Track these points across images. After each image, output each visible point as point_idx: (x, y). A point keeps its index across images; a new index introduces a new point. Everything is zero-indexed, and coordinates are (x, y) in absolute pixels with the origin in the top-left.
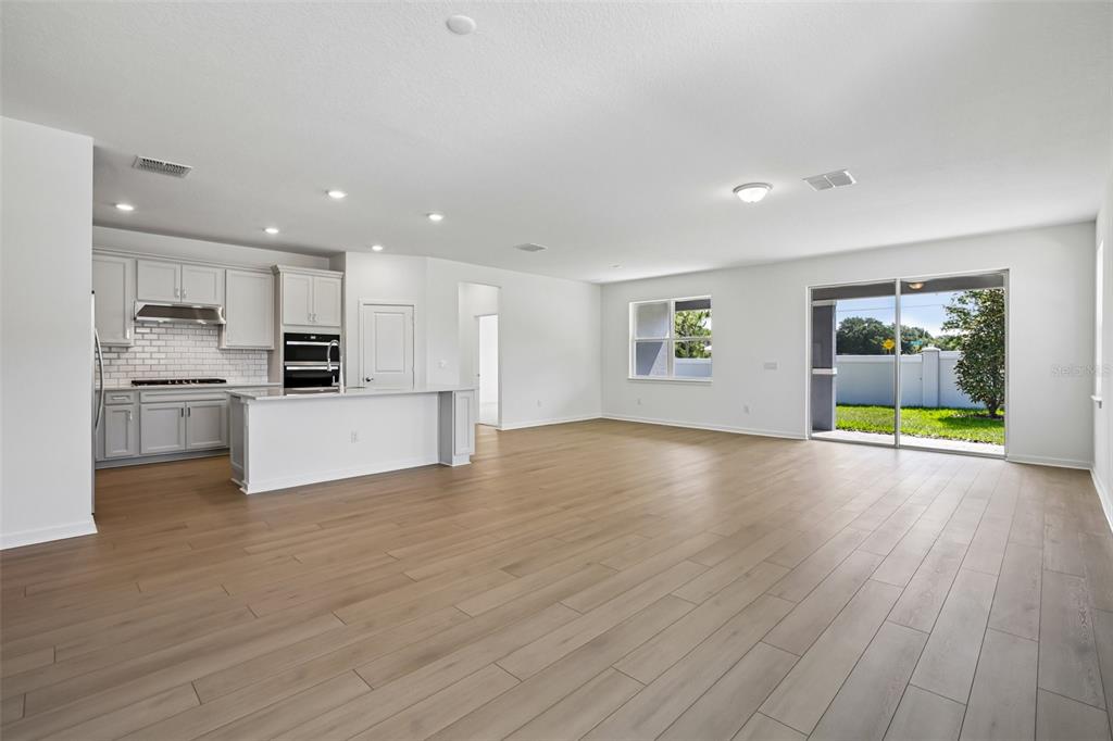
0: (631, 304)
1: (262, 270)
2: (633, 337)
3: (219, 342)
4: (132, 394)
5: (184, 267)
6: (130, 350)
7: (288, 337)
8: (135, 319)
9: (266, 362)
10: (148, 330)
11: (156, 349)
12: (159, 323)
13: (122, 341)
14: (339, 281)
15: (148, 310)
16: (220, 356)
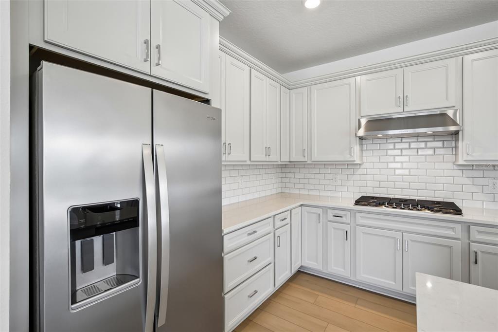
3: (457, 154)
5: (407, 70)
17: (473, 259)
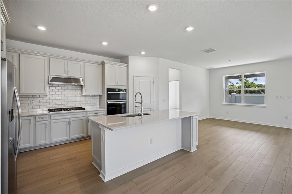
0: (223, 76)
1: (98, 63)
2: (224, 88)
3: (82, 92)
4: (47, 116)
5: (68, 61)
6: (47, 96)
7: (108, 90)
8: (49, 83)
9: (98, 100)
10: (54, 88)
11: (57, 96)
12: (59, 85)
13: (43, 92)
14: (126, 67)
15: (54, 79)
16: (82, 98)
17: (88, 121)
